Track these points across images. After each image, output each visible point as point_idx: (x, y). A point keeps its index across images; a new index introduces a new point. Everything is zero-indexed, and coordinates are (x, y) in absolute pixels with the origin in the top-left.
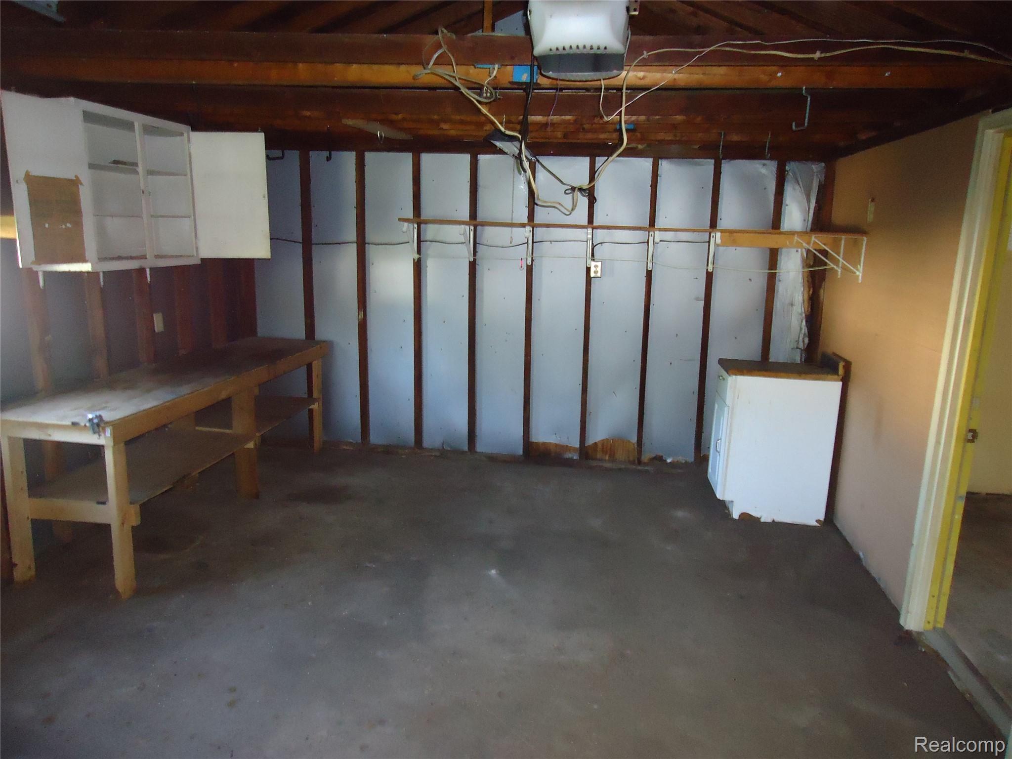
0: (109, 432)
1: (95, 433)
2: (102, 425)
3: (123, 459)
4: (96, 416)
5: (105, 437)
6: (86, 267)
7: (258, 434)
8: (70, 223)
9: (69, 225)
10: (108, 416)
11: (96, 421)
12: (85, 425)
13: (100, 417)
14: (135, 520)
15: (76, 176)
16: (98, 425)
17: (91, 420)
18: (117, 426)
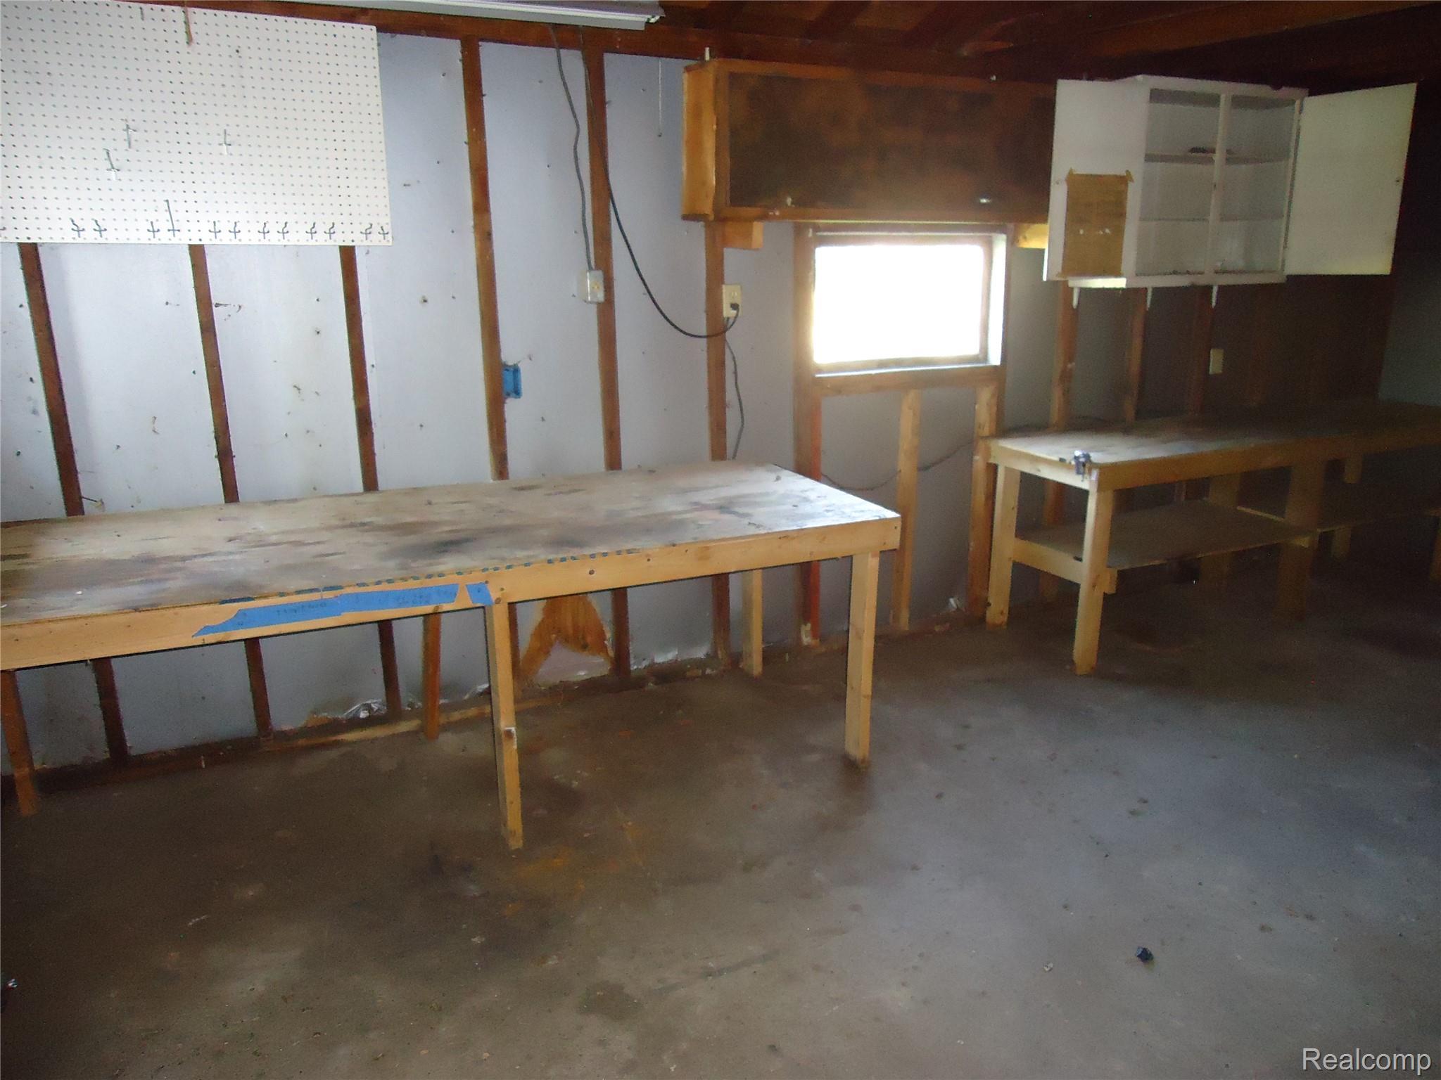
0: (1095, 474)
1: (1078, 473)
2: (1087, 465)
3: (1108, 513)
4: (1083, 454)
5: (1091, 481)
6: (1119, 283)
7: (1319, 531)
8: (1109, 228)
9: (1107, 231)
10: (1096, 457)
11: (1082, 460)
12: (1070, 463)
13: (1087, 457)
14: (1108, 586)
15: (1127, 171)
16: (1084, 465)
17: (1076, 458)
18: (1107, 471)
